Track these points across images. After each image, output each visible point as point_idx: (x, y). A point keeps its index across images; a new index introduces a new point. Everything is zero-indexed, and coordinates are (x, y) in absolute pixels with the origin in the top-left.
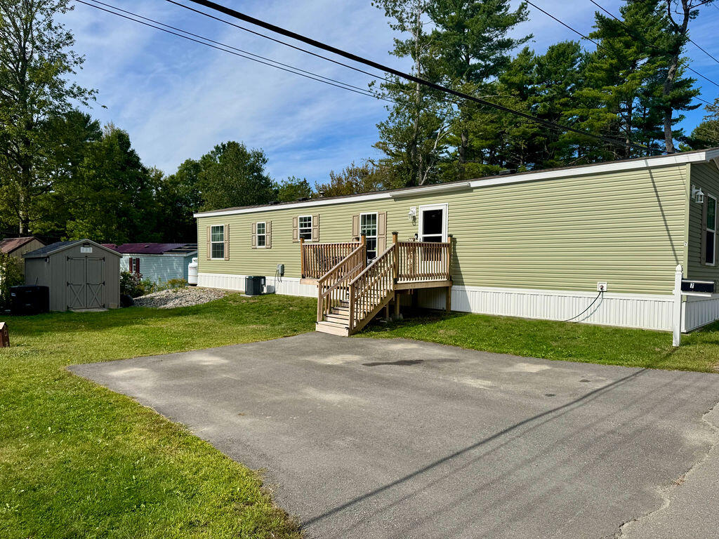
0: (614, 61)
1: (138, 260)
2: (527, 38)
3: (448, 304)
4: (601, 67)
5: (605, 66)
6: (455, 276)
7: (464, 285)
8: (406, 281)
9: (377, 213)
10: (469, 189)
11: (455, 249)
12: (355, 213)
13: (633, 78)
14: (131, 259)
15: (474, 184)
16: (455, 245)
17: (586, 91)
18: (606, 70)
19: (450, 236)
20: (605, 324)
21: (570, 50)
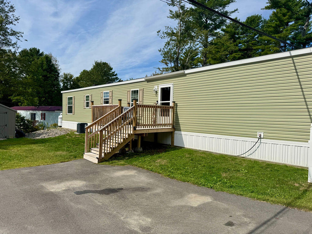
0: (278, 23)
1: (45, 114)
2: (235, 11)
3: (173, 142)
4: (271, 25)
5: (273, 25)
6: (176, 126)
7: (181, 131)
8: (142, 128)
9: (138, 89)
10: (184, 75)
11: (176, 110)
12: (128, 90)
13: (287, 30)
14: (42, 113)
15: (187, 71)
16: (176, 108)
17: (264, 37)
18: (273, 27)
19: (174, 102)
20: (262, 159)
21: (257, 19)
